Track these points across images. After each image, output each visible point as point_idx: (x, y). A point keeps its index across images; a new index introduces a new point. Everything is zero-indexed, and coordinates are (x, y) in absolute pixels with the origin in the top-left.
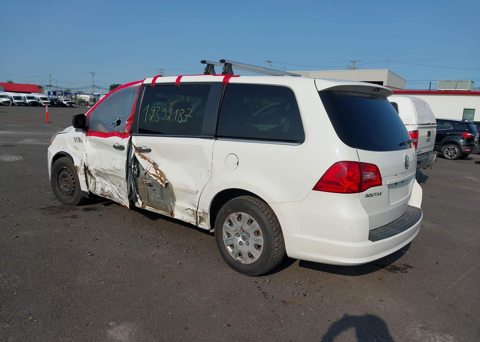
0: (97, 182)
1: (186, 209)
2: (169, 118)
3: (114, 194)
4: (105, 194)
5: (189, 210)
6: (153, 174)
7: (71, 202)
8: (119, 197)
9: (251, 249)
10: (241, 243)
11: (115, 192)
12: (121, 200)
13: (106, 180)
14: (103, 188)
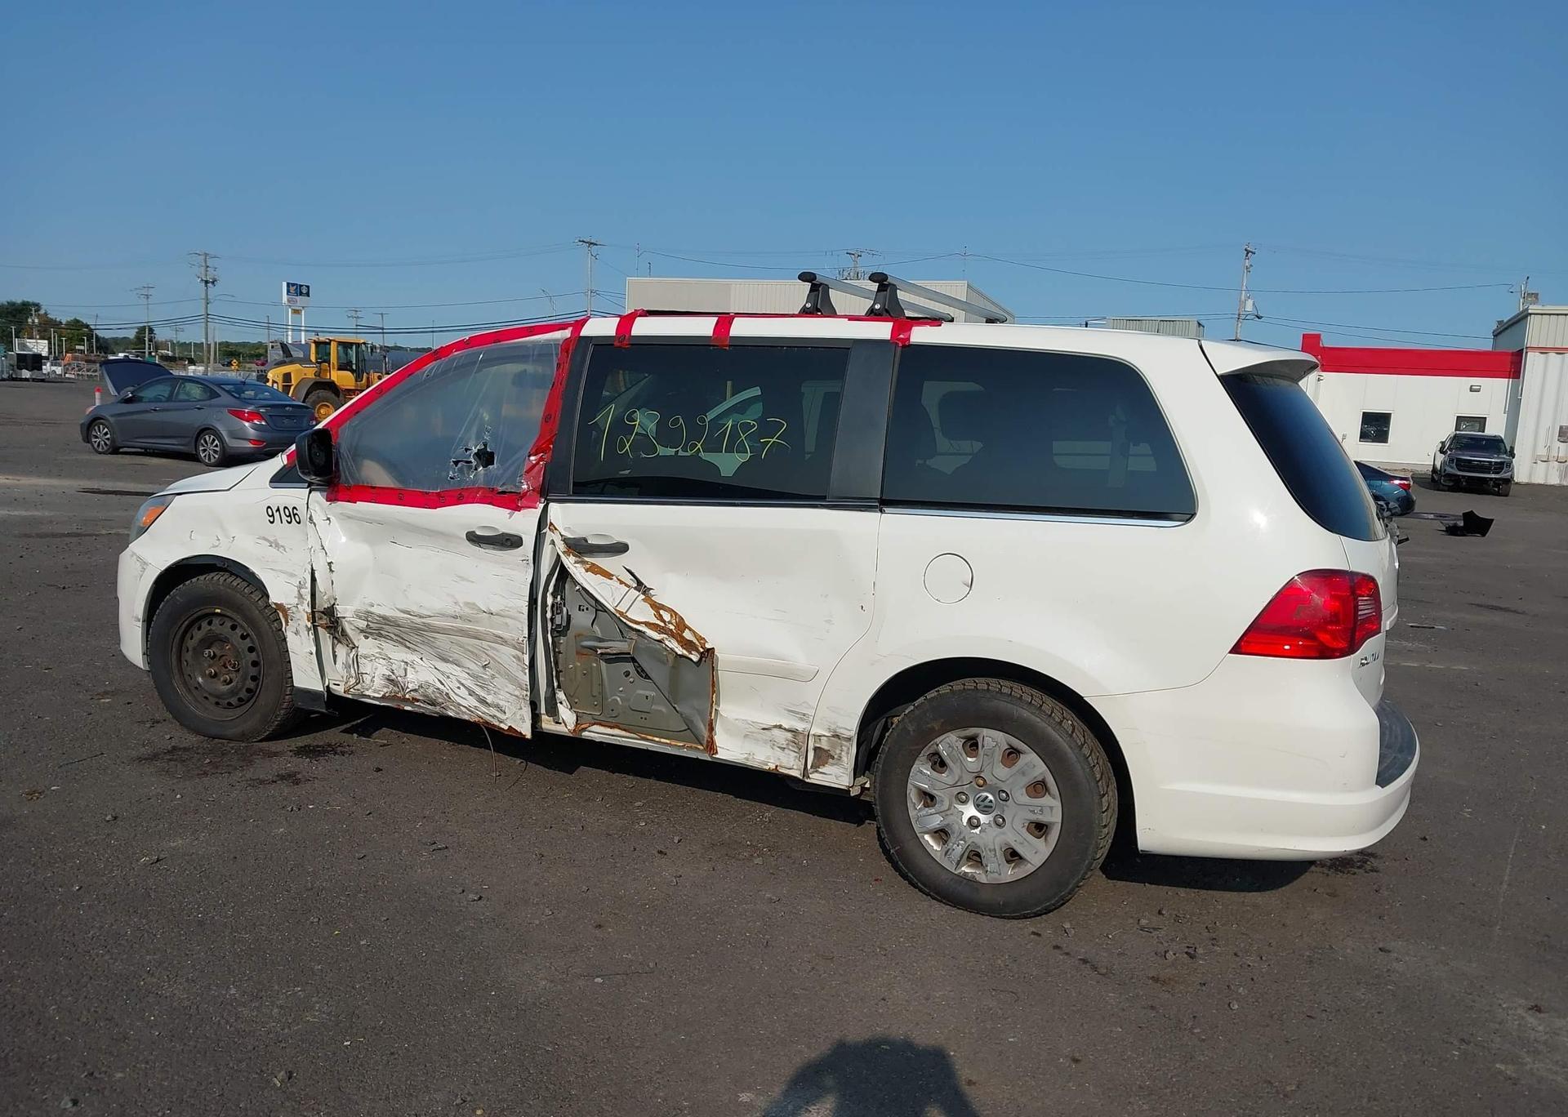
0: (365, 658)
1: (764, 729)
2: (699, 446)
3: (452, 694)
4: (407, 696)
5: (776, 732)
6: (647, 624)
7: (243, 731)
8: (483, 701)
9: (1015, 835)
10: (973, 823)
11: (459, 688)
12: (493, 711)
13: (409, 648)
14: (394, 677)
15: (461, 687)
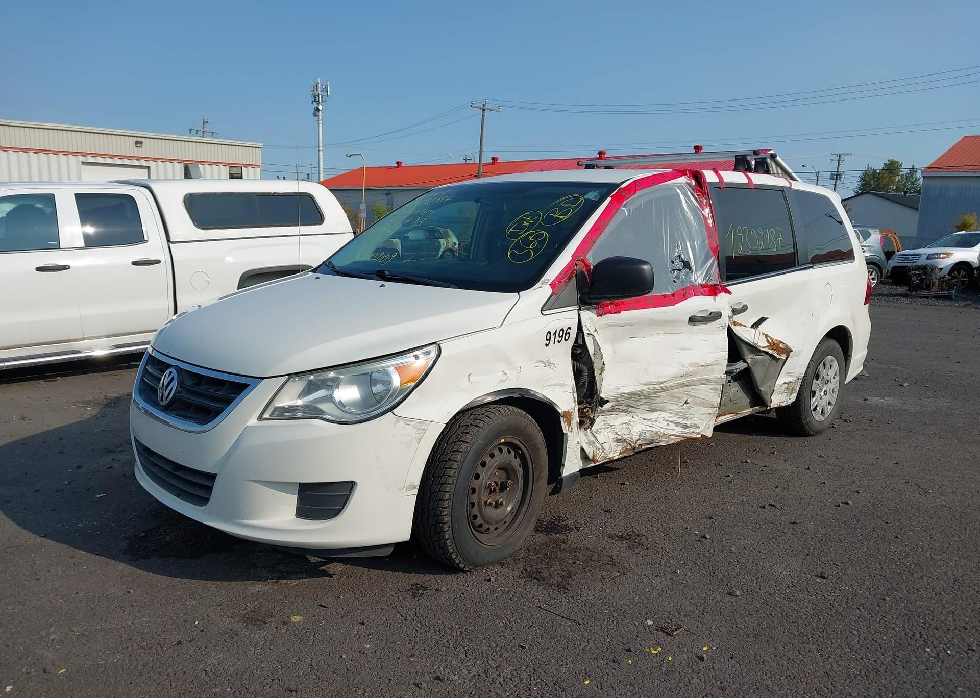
4: (636, 446)
8: (685, 426)
10: (821, 397)
11: (668, 425)
14: (620, 437)
15: (670, 423)
